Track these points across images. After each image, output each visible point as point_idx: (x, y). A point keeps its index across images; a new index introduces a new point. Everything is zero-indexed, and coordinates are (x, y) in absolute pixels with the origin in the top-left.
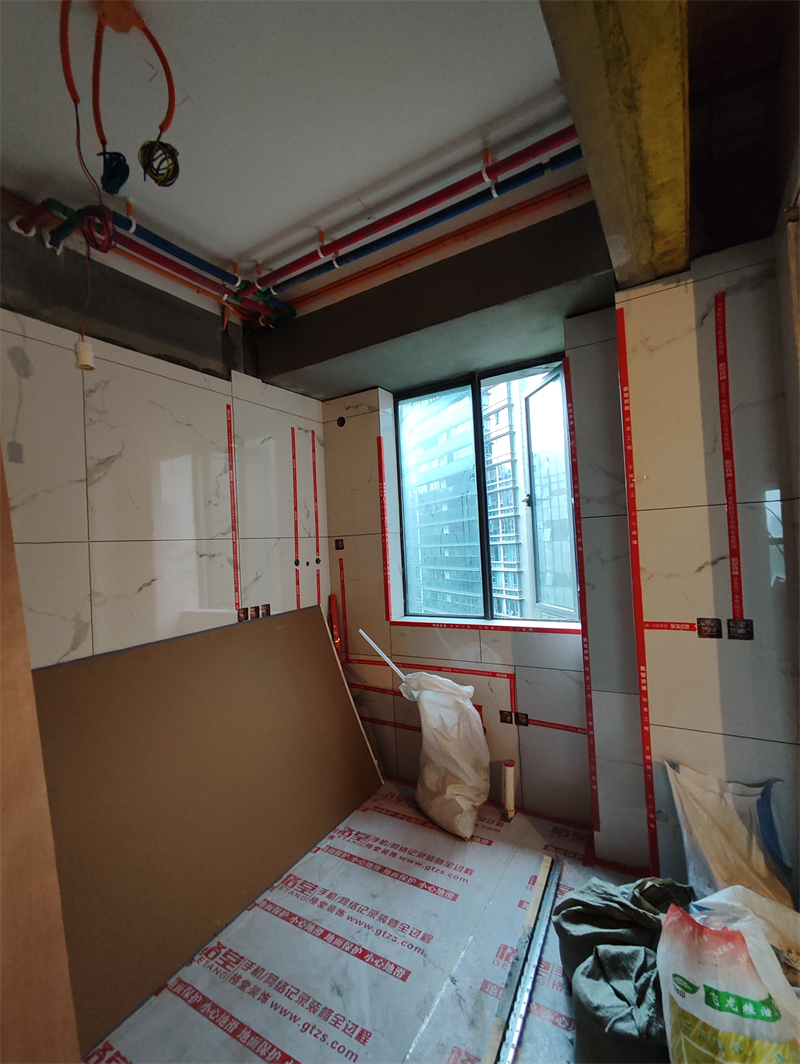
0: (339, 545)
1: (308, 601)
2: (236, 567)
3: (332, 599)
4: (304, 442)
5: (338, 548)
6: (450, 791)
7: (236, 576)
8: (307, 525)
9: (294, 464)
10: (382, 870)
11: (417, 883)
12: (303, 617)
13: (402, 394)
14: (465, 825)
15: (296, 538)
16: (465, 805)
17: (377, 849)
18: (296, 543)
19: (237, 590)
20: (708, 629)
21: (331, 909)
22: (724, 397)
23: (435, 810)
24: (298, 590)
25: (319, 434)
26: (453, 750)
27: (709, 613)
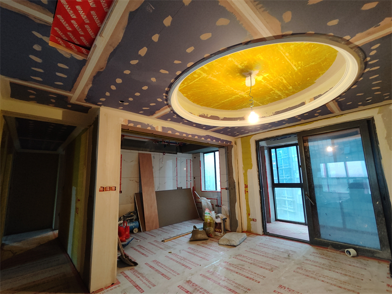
1: (189, 187)
2: (177, 181)
3: (193, 187)
4: (189, 161)
5: (194, 179)
8: (189, 175)
9: (187, 164)
12: (188, 190)
13: (204, 153)
18: (187, 178)
19: (177, 184)
20: (226, 189)
24: (187, 185)
25: (192, 159)
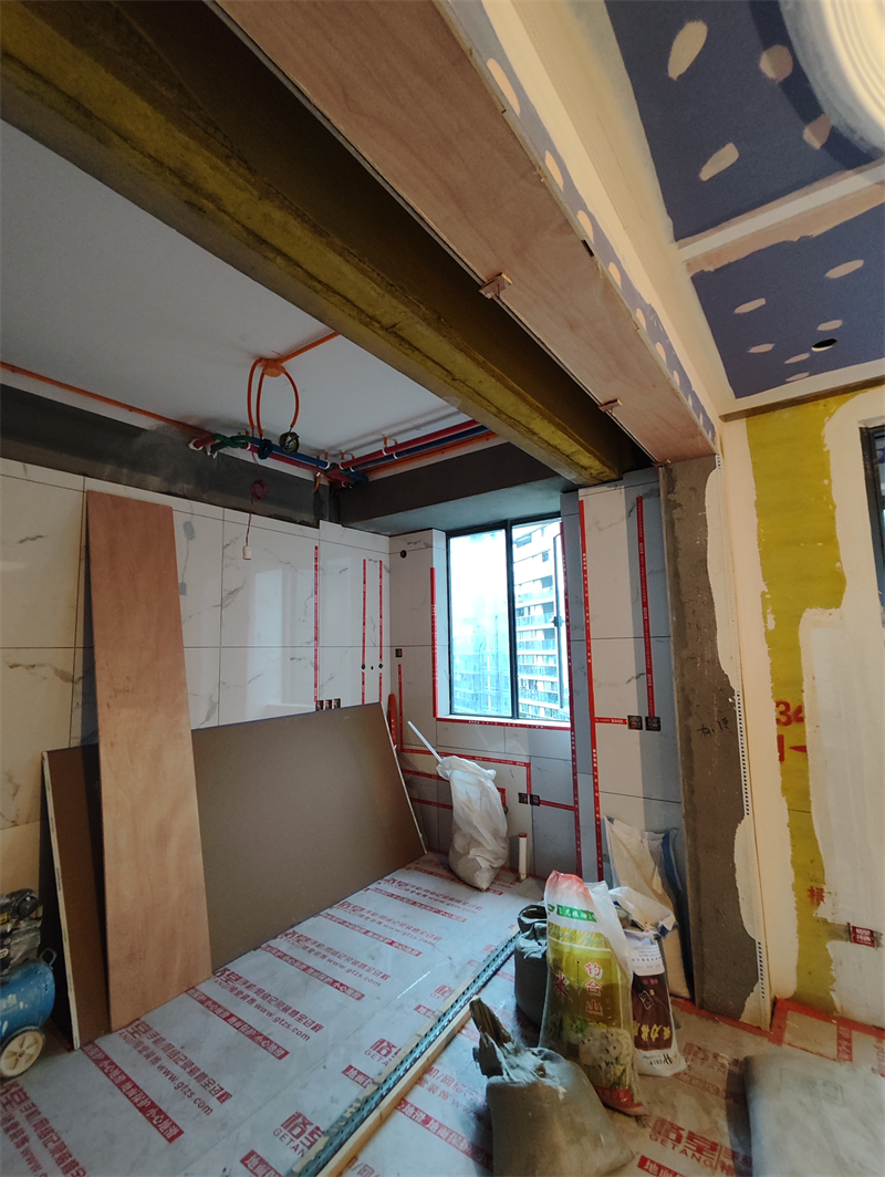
0: (399, 653)
1: (371, 698)
2: (316, 669)
3: (391, 698)
4: (373, 570)
5: (397, 656)
6: (473, 852)
7: (316, 675)
8: (373, 636)
9: (365, 588)
10: (414, 903)
11: (438, 912)
12: (367, 711)
13: (452, 533)
14: (483, 880)
15: (364, 647)
16: (484, 864)
17: (412, 892)
18: (364, 651)
19: (316, 686)
20: (634, 723)
21: (373, 921)
22: (643, 566)
23: (461, 869)
24: (363, 689)
25: (386, 563)
26: (476, 821)
27: (635, 713)
